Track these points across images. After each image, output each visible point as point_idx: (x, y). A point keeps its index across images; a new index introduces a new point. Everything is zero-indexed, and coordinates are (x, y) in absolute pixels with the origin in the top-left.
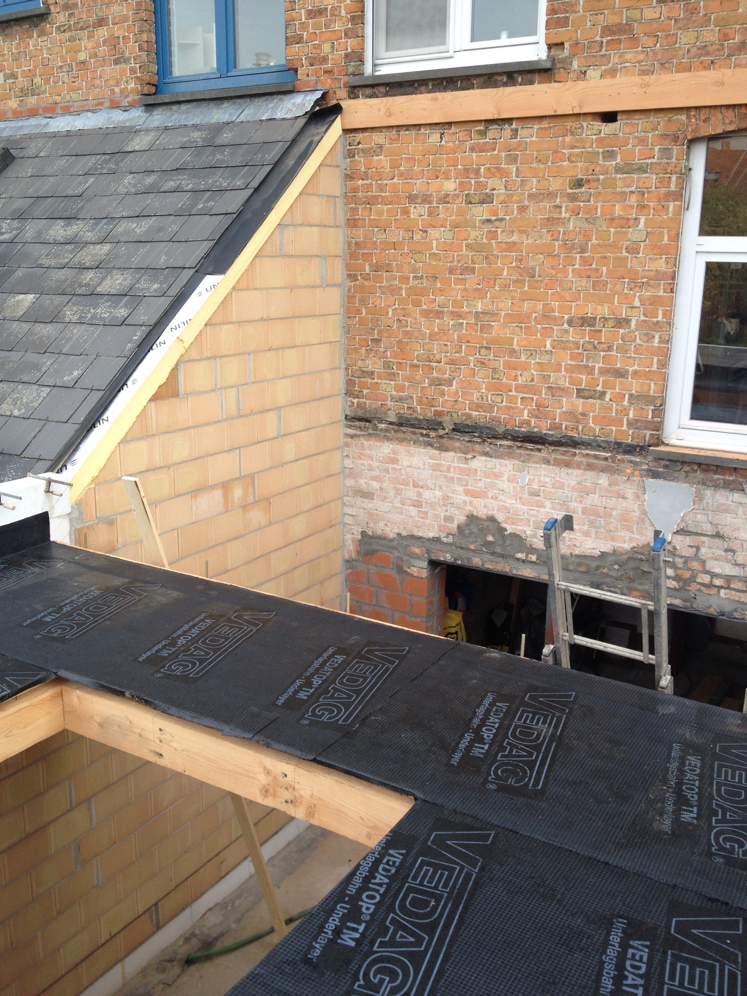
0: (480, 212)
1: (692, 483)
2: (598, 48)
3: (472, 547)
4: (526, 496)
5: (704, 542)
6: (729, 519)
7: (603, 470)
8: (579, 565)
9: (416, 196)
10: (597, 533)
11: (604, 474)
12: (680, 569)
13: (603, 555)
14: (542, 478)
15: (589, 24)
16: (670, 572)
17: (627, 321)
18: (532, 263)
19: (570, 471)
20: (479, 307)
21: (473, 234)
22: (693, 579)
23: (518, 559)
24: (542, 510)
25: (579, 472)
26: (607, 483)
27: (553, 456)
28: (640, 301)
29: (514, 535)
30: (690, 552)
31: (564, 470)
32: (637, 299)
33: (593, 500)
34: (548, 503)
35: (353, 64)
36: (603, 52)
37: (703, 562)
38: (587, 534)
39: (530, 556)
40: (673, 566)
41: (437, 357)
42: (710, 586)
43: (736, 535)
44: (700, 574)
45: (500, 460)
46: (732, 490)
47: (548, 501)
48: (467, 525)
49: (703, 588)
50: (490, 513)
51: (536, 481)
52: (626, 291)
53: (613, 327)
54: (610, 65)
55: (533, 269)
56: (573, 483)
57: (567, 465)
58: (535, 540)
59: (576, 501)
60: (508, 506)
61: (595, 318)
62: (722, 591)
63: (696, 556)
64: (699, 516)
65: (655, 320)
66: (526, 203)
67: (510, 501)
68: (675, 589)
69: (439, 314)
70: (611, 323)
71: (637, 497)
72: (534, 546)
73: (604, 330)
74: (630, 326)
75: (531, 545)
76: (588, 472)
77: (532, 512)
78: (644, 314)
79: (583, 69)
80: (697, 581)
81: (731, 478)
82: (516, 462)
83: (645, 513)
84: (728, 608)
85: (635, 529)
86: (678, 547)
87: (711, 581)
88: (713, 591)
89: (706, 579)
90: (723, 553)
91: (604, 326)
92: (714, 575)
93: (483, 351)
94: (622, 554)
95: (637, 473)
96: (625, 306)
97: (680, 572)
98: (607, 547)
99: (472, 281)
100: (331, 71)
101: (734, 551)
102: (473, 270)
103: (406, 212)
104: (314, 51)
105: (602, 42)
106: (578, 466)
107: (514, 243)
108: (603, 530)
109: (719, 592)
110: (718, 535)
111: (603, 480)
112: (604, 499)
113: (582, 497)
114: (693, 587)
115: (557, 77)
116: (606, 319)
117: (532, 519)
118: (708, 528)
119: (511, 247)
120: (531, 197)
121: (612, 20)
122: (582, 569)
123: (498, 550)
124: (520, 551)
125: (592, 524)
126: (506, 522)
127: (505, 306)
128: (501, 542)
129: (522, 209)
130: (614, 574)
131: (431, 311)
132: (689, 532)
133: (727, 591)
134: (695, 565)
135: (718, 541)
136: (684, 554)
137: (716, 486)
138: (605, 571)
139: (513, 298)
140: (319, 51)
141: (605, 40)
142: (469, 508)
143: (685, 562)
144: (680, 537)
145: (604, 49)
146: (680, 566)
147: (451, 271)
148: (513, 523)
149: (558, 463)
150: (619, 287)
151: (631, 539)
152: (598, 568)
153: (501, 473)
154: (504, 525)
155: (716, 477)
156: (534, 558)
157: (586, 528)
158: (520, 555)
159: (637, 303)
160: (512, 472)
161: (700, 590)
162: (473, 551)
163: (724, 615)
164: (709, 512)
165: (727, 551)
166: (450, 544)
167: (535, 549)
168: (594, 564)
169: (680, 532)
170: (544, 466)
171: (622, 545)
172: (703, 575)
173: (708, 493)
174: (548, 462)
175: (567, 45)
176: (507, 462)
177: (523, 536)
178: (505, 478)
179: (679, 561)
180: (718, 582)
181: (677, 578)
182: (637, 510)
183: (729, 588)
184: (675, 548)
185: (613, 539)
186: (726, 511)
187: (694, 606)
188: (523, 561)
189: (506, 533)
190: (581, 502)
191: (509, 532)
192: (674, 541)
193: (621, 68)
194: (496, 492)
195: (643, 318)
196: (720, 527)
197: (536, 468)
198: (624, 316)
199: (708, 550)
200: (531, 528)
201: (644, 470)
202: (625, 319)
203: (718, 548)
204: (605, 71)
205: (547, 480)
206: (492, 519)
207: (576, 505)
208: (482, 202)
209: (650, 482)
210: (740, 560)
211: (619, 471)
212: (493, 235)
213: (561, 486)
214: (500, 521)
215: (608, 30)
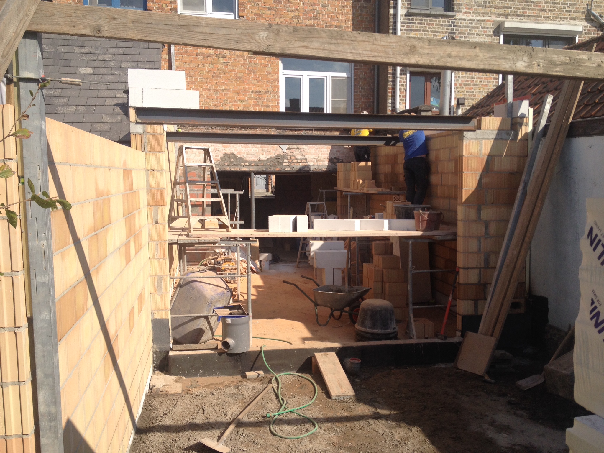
0: (222, 60)
3: (226, 164)
9: (199, 54)
10: (265, 153)
13: (268, 159)
15: (250, 12)
16: (286, 161)
17: (268, 92)
18: (239, 75)
20: (223, 88)
21: (220, 66)
22: (292, 161)
24: (249, 148)
29: (240, 158)
30: (291, 154)
34: (250, 146)
35: (173, 11)
37: (295, 156)
38: (263, 154)
40: (287, 159)
41: (210, 103)
48: (224, 157)
49: (295, 164)
50: (232, 152)
52: (267, 83)
55: (240, 77)
60: (237, 149)
61: (259, 91)
62: (300, 164)
63: (293, 155)
65: (276, 91)
66: (236, 58)
68: (288, 166)
69: (209, 90)
70: (264, 92)
73: (262, 94)
75: (246, 160)
77: (245, 150)
78: (273, 90)
84: (302, 168)
85: (276, 150)
87: (297, 161)
88: (298, 164)
89: (295, 161)
92: (297, 159)
93: (226, 101)
94: (273, 158)
96: (267, 88)
97: (289, 160)
98: (269, 157)
99: (221, 80)
102: (220, 77)
103: (196, 58)
104: (158, 6)
107: (234, 69)
108: (267, 152)
114: (293, 164)
116: (262, 91)
117: (246, 152)
118: (295, 147)
120: (237, 56)
121: (257, 12)
122: (262, 164)
123: (235, 163)
124: (243, 162)
125: (264, 150)
127: (232, 87)
128: (236, 161)
129: (235, 60)
130: (271, 164)
131: (207, 89)
134: (293, 158)
135: (298, 150)
138: (269, 164)
139: (234, 85)
140: (160, 6)
141: (256, 17)
142: (224, 151)
143: (290, 157)
144: (288, 150)
145: (256, 19)
147: (213, 77)
148: (240, 154)
150: (265, 82)
151: (275, 153)
152: (267, 163)
154: (236, 155)
156: (247, 164)
157: (262, 152)
158: (243, 164)
159: (270, 87)
162: (226, 165)
165: (300, 152)
166: (218, 164)
168: (265, 162)
175: (245, 17)
177: (243, 157)
179: (289, 157)
180: (299, 161)
181: (289, 162)
183: (302, 162)
184: (287, 154)
185: (270, 154)
187: (293, 169)
188: (244, 166)
191: (238, 157)
192: (287, 152)
194: (233, 145)
198: (267, 90)
199: (296, 153)
200: (245, 155)
206: (233, 154)
208: (222, 57)
210: (304, 154)
212: (227, 67)
215: (256, 14)
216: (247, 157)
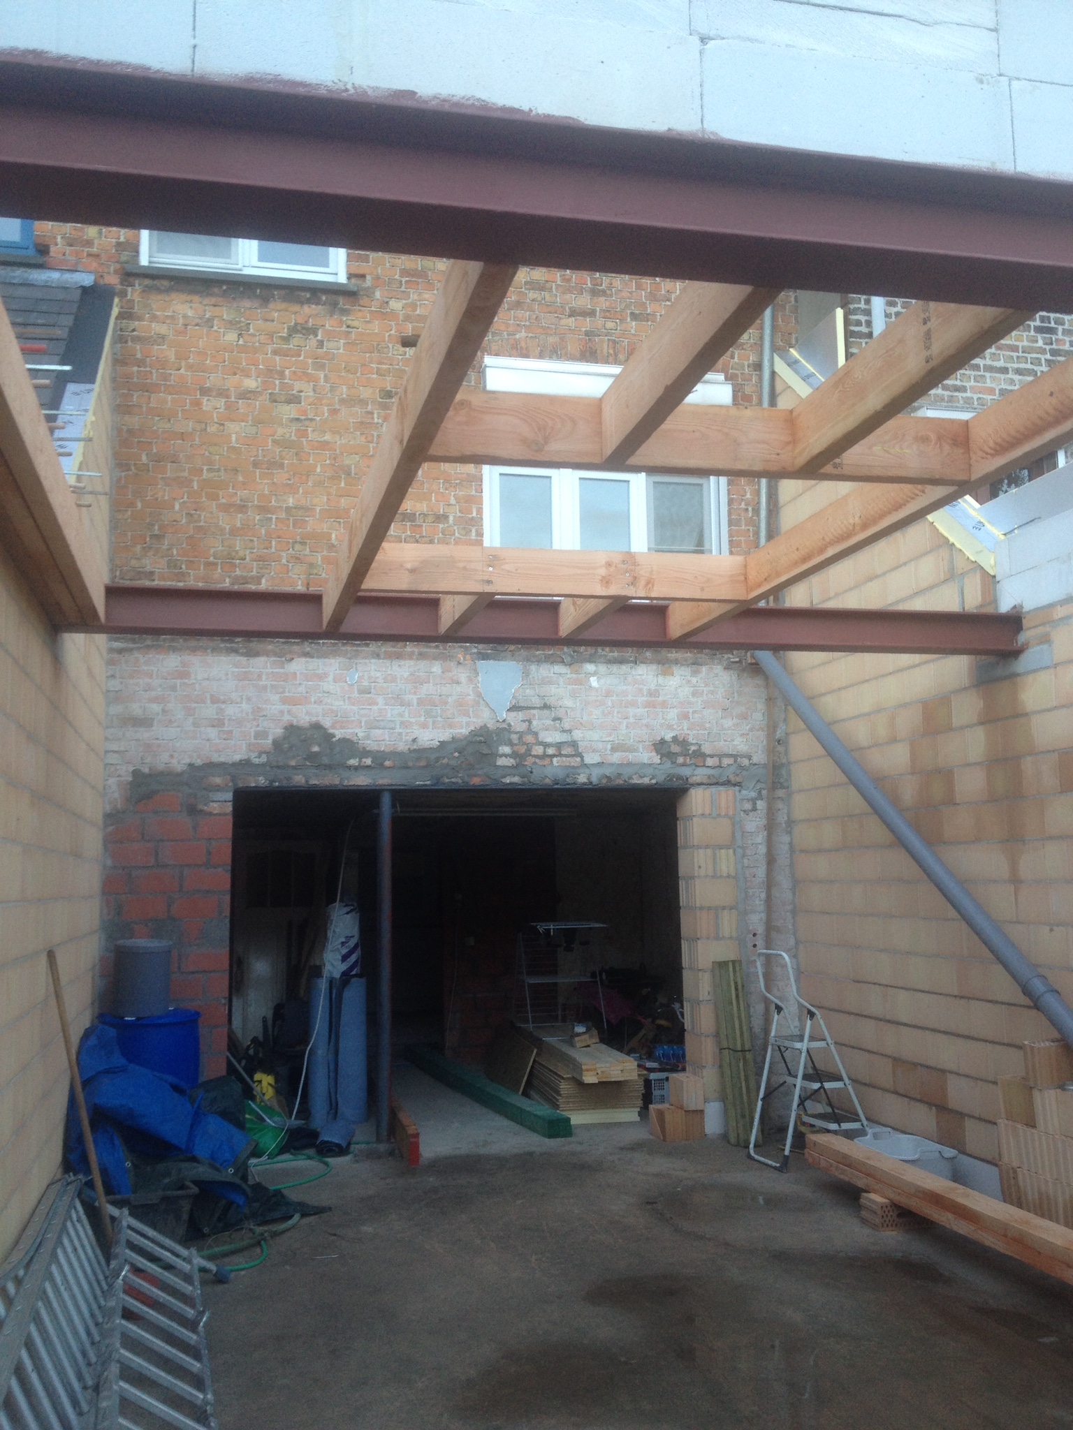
0: (289, 411)
1: (518, 661)
2: (398, 285)
3: (293, 763)
4: (356, 694)
5: (534, 715)
6: (553, 689)
7: (435, 659)
8: (418, 759)
9: (209, 390)
10: (434, 723)
11: (437, 662)
12: (516, 745)
13: (442, 743)
14: (372, 674)
15: (388, 264)
16: (506, 749)
17: (444, 517)
18: (347, 462)
19: (402, 662)
20: (291, 501)
21: (280, 431)
22: (528, 753)
23: (349, 767)
24: (375, 707)
25: (412, 663)
26: (440, 671)
27: (383, 650)
28: (456, 499)
29: (344, 741)
30: (524, 727)
31: (396, 663)
32: (452, 498)
33: (427, 689)
34: (380, 700)
35: (127, 253)
36: (403, 289)
37: (536, 734)
38: (424, 726)
39: (364, 760)
40: (510, 743)
41: (241, 554)
42: (544, 756)
43: (560, 703)
44: (534, 747)
45: (323, 660)
46: (552, 663)
47: (381, 697)
48: (285, 738)
49: (537, 761)
50: (314, 719)
51: (366, 677)
52: (441, 490)
53: (433, 522)
54: (410, 300)
55: (349, 467)
56: (406, 675)
57: (399, 656)
58: (369, 742)
59: (410, 693)
60: (335, 708)
61: (415, 514)
62: (555, 760)
63: (529, 730)
64: (528, 691)
65: (470, 516)
66: (337, 407)
67: (337, 703)
68: (512, 767)
69: (242, 508)
70: (430, 519)
71: (470, 680)
72: (368, 749)
73: (424, 524)
74: (448, 523)
75: (364, 748)
76: (419, 662)
77: (362, 712)
78: (460, 511)
79: (386, 300)
80: (533, 753)
81: (550, 652)
82: (342, 659)
83: (479, 695)
84: (561, 774)
85: (471, 713)
86: (512, 724)
87: (545, 752)
88: (547, 761)
89: (538, 750)
90: (552, 723)
91: (424, 522)
92: (546, 745)
93: (298, 547)
94: (461, 740)
95: (468, 657)
96: (442, 504)
97: (516, 748)
98: (445, 735)
99: (281, 477)
100: (98, 256)
101: (560, 719)
102: (282, 466)
103: (197, 404)
104: (73, 232)
105: (401, 281)
106: (410, 656)
107: (327, 443)
108: (439, 719)
109: (552, 761)
110: (546, 707)
111: (436, 668)
112: (439, 686)
113: (415, 687)
114: (529, 761)
115: (361, 302)
116: (425, 515)
117: (364, 720)
118: (537, 702)
119: (324, 445)
120: (342, 401)
122: (423, 763)
123: (325, 760)
124: (352, 757)
125: (428, 714)
126: (333, 727)
127: (320, 502)
128: (328, 751)
129: (334, 412)
130: (453, 763)
131: (231, 505)
132: (520, 707)
133: (559, 758)
134: (529, 739)
135: (546, 712)
136: (518, 730)
137: (539, 661)
138: (445, 761)
139: (329, 494)
140: (80, 234)
141: (404, 280)
142: (287, 718)
143: (520, 738)
144: (513, 714)
145: (403, 287)
146: (516, 742)
147: (256, 465)
148: (342, 728)
149: (389, 656)
151: (468, 724)
152: (437, 759)
153: (325, 674)
154: (331, 731)
155: (538, 653)
156: (368, 761)
157: (422, 719)
158: (353, 762)
159: (453, 501)
160: (337, 672)
161: (535, 763)
162: (294, 768)
163: (557, 784)
164: (536, 686)
165: (555, 719)
166: (263, 765)
167: (369, 751)
168: (433, 757)
169: (514, 708)
170: (373, 661)
171: (460, 731)
172: (537, 747)
173: (533, 668)
174: (378, 656)
175: (368, 277)
176: (332, 661)
177: (355, 739)
178: (331, 678)
179: (514, 737)
180: (550, 751)
181: (514, 755)
182: (471, 693)
183: (560, 755)
184: (509, 725)
185: (451, 726)
186: (550, 683)
187: (532, 780)
188: (356, 768)
189: (334, 739)
190: (415, 693)
191: (337, 738)
192: (508, 718)
193: (421, 304)
194: (320, 695)
195: (459, 514)
196: (546, 698)
197: (366, 664)
198: (442, 512)
199: (540, 722)
200: (363, 729)
201: (474, 653)
202: (443, 515)
203: (547, 718)
204: (406, 304)
205: (378, 674)
206: (317, 727)
207: (411, 696)
208: (289, 402)
209: (482, 664)
210: (567, 727)
211: (451, 658)
212: (302, 433)
213: (394, 679)
214: (326, 727)
216: (368, 737)
